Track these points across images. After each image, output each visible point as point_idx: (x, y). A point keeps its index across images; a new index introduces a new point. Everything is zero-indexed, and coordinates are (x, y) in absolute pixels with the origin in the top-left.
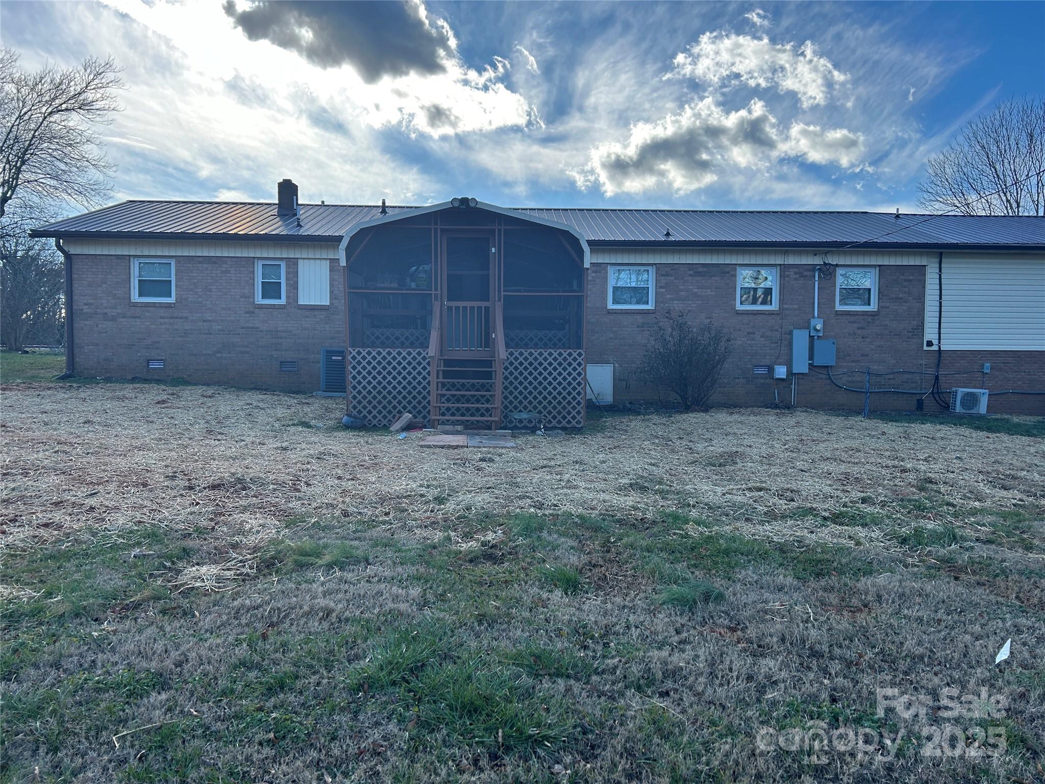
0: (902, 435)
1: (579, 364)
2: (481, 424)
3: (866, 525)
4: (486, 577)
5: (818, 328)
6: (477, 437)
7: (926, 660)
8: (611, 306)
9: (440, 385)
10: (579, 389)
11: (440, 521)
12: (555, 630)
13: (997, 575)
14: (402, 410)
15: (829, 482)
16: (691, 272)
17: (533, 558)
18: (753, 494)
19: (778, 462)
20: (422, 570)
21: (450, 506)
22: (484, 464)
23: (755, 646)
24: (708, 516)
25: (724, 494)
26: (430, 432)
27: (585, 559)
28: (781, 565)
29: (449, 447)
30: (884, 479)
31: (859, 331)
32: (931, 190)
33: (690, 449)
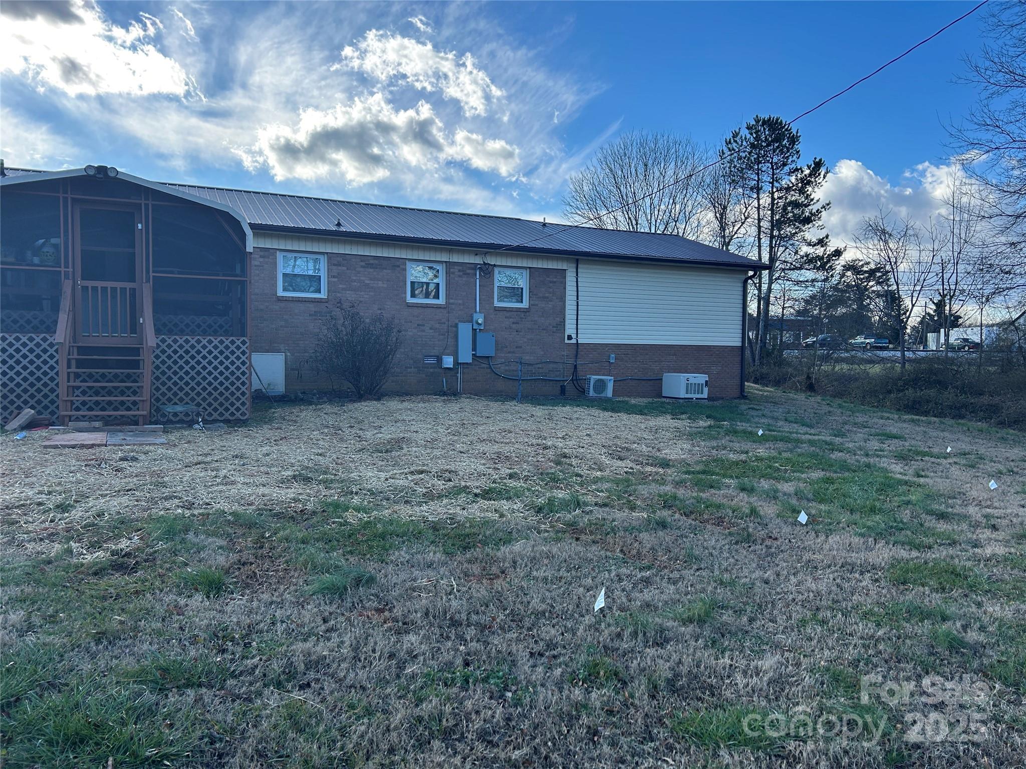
0: (547, 417)
1: (243, 353)
2: (124, 419)
3: (510, 498)
4: (112, 590)
5: (480, 322)
6: (120, 434)
7: (547, 614)
8: (281, 293)
9: (72, 376)
10: (243, 379)
11: (61, 532)
12: (190, 638)
13: (608, 534)
14: (22, 405)
15: (483, 462)
16: (363, 264)
17: (174, 562)
18: (414, 477)
19: (440, 445)
20: (28, 590)
21: (77, 513)
22: (125, 464)
23: (400, 624)
24: (369, 502)
25: (387, 479)
26: (59, 430)
27: (233, 557)
28: (432, 542)
29: (83, 446)
30: (529, 456)
31: (514, 326)
32: (573, 204)
33: (359, 437)
